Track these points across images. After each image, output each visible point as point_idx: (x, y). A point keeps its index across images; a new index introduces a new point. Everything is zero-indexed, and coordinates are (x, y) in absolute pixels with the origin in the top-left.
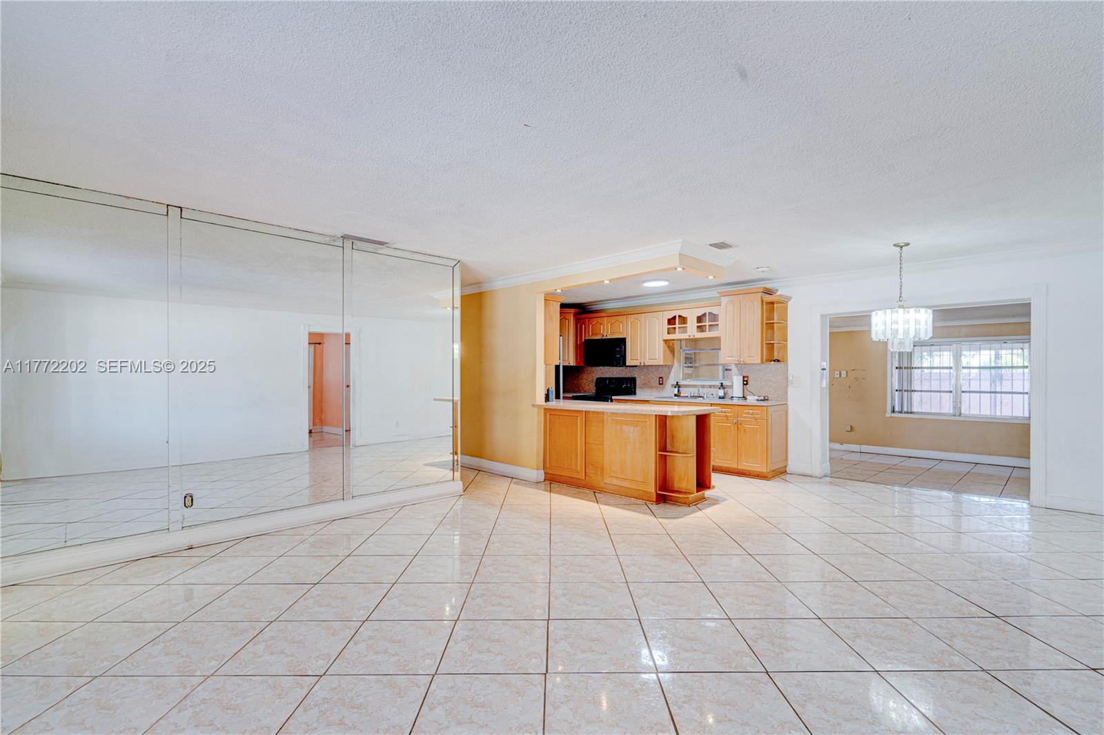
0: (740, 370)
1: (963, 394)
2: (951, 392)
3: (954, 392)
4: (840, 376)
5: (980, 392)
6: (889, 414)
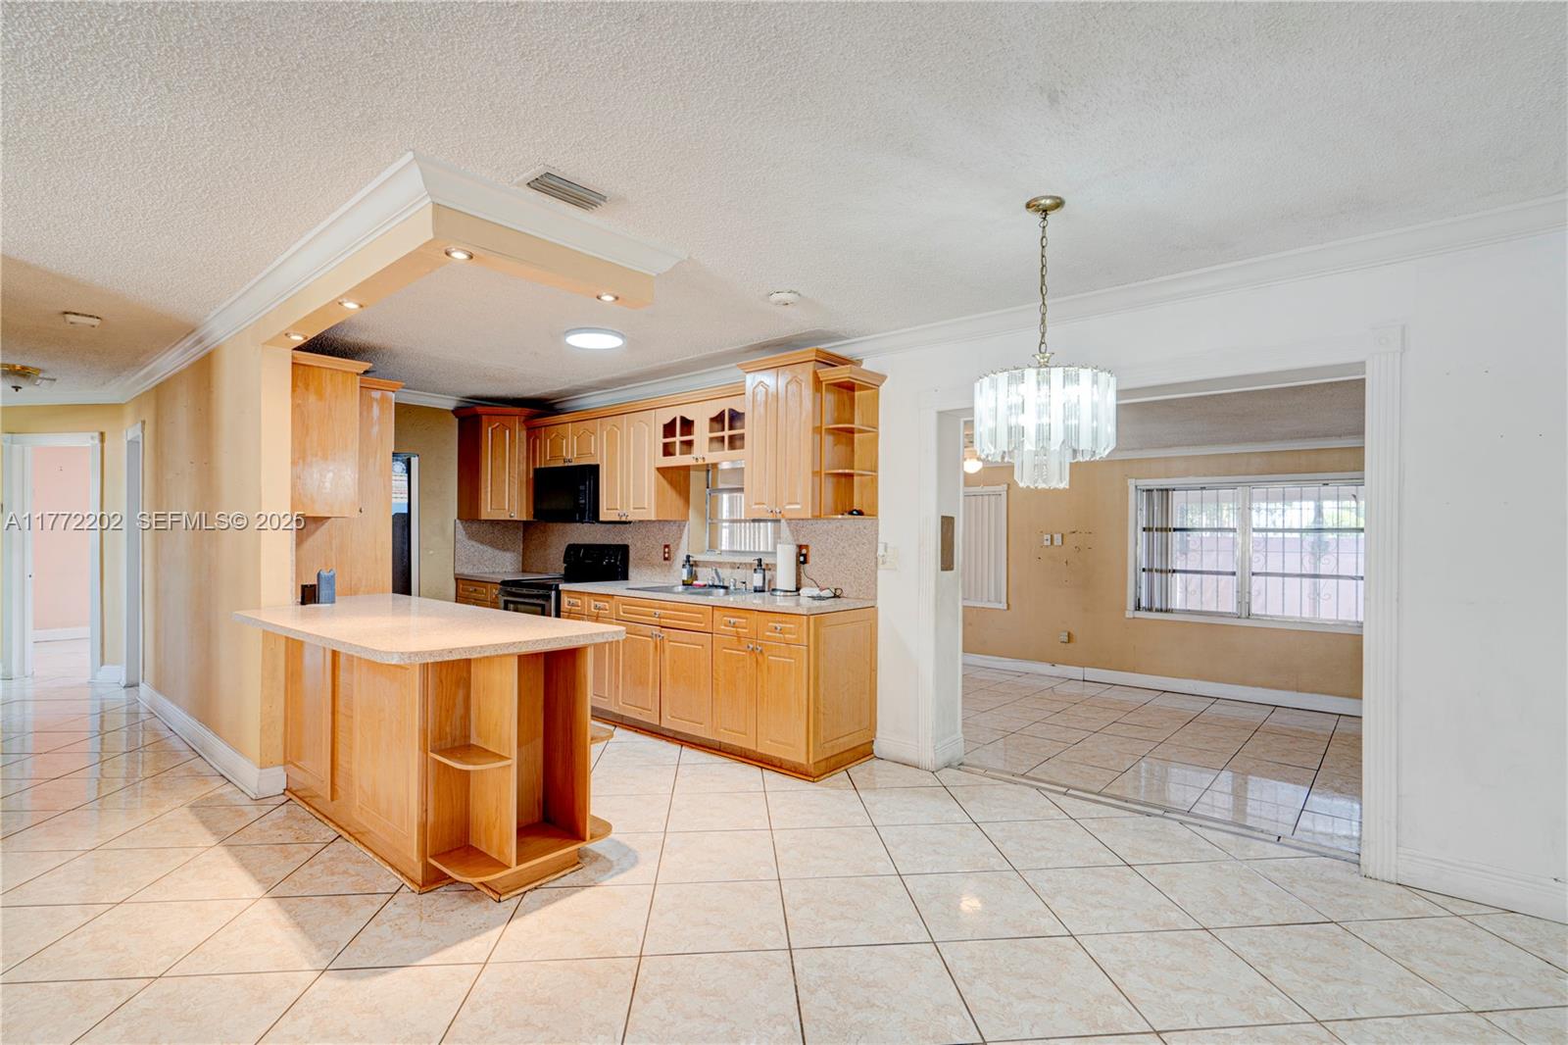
0: (795, 532)
1: (1254, 577)
2: (1234, 574)
3: (1239, 574)
4: (1052, 543)
5: (1284, 575)
6: (1129, 614)
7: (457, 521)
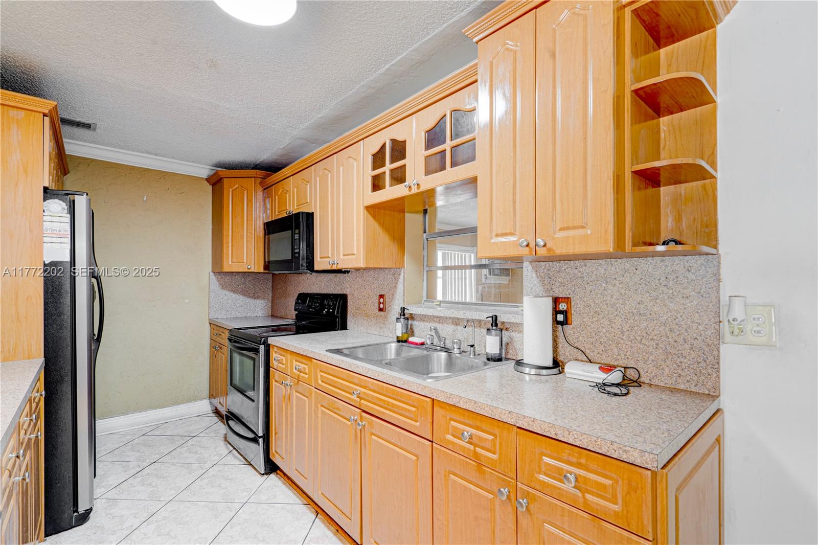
0: (546, 281)
7: (211, 273)
